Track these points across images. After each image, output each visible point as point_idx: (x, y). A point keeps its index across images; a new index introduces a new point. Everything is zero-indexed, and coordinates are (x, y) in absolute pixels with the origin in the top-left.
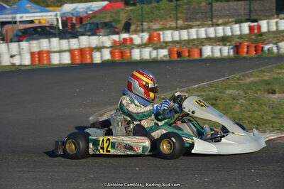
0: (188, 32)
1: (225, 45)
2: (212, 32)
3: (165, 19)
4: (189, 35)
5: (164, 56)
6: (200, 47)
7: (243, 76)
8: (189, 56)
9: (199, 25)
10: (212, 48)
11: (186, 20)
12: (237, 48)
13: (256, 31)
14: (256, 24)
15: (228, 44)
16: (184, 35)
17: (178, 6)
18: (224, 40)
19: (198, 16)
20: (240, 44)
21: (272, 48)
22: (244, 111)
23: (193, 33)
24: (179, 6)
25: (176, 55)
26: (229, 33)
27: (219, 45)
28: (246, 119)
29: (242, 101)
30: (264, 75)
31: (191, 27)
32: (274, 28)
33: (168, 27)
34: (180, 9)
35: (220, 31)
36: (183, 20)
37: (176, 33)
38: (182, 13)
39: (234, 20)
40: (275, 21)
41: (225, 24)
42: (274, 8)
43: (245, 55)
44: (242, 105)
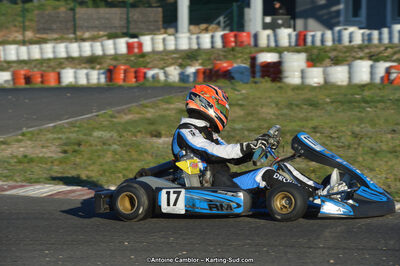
0: (41, 49)
1: (93, 68)
2: (75, 49)
3: (7, 28)
4: (42, 53)
5: (6, 81)
6: (58, 70)
7: (119, 112)
8: (42, 82)
9: (56, 40)
10: (75, 73)
11: (38, 31)
12: (110, 73)
13: (136, 50)
14: (136, 40)
15: (98, 67)
16: (36, 52)
17: (25, 11)
18: (92, 61)
19: (54, 26)
20: (115, 67)
21: (157, 74)
22: (118, 161)
23: (49, 50)
24: (27, 10)
25: (23, 81)
26: (99, 52)
27: (85, 68)
28: (120, 172)
29: (115, 146)
30: (147, 112)
31: (45, 41)
32: (160, 47)
33: (11, 39)
34: (29, 16)
35: (87, 49)
36: (33, 31)
37: (23, 49)
38: (31, 20)
39: (106, 33)
40: (161, 37)
41: (93, 39)
42: (161, 19)
43: (121, 83)
44: (115, 152)
